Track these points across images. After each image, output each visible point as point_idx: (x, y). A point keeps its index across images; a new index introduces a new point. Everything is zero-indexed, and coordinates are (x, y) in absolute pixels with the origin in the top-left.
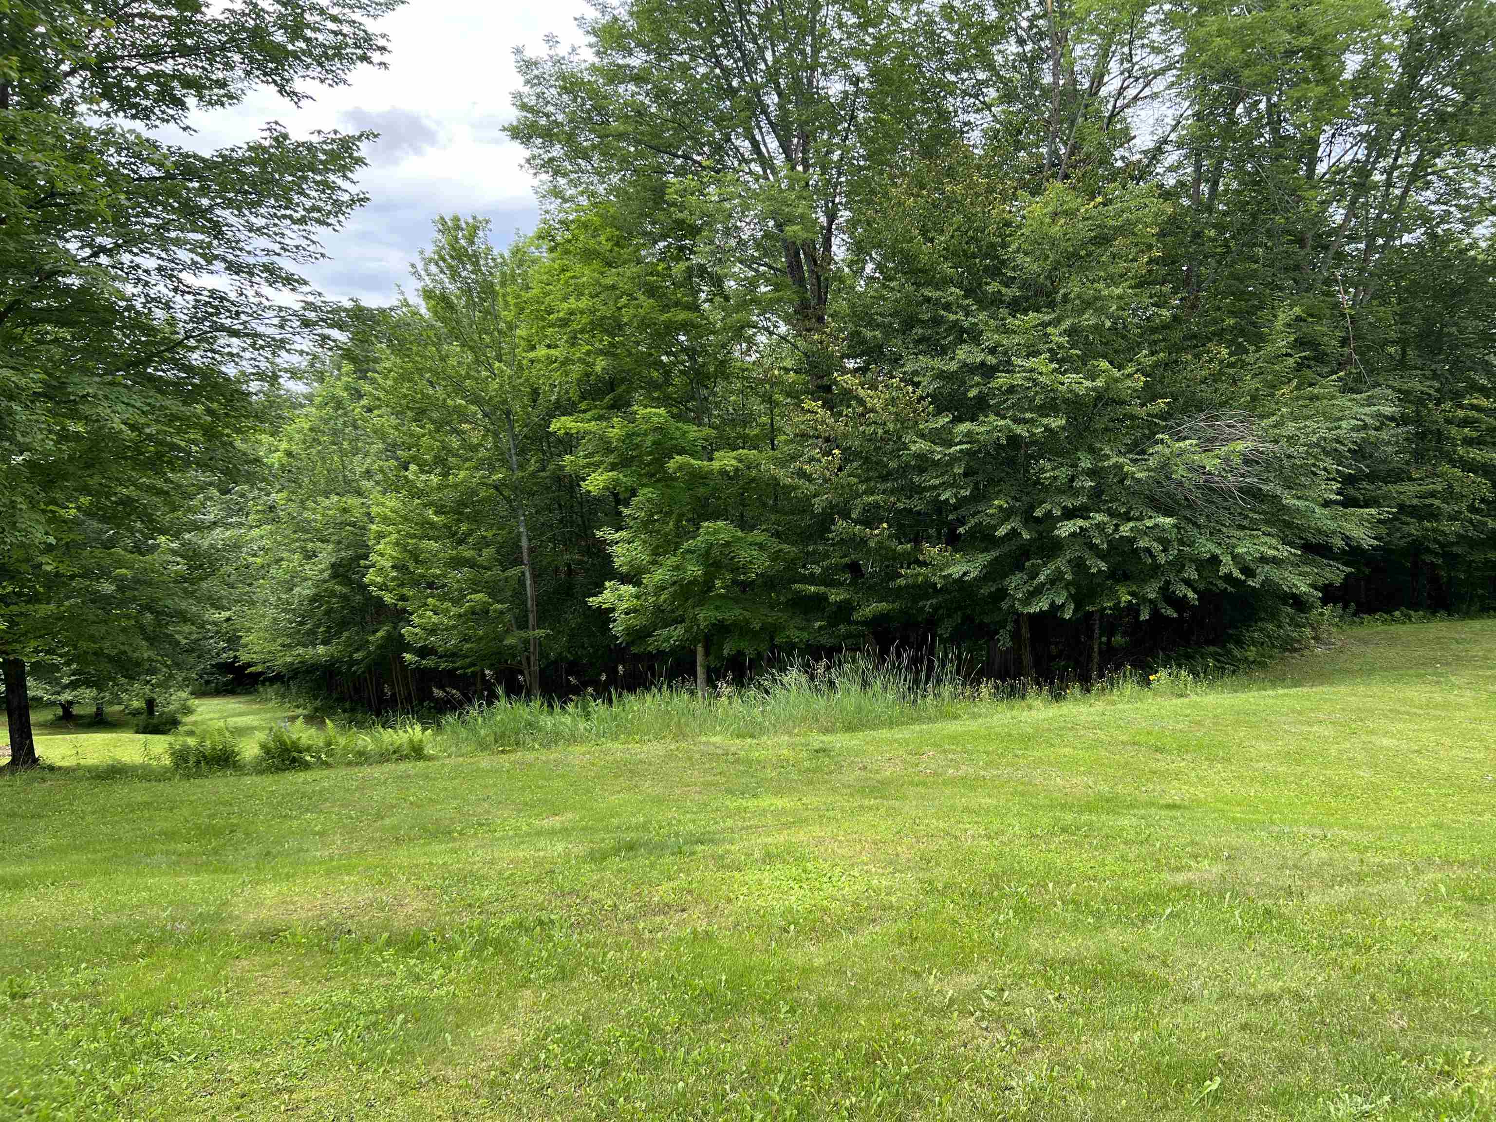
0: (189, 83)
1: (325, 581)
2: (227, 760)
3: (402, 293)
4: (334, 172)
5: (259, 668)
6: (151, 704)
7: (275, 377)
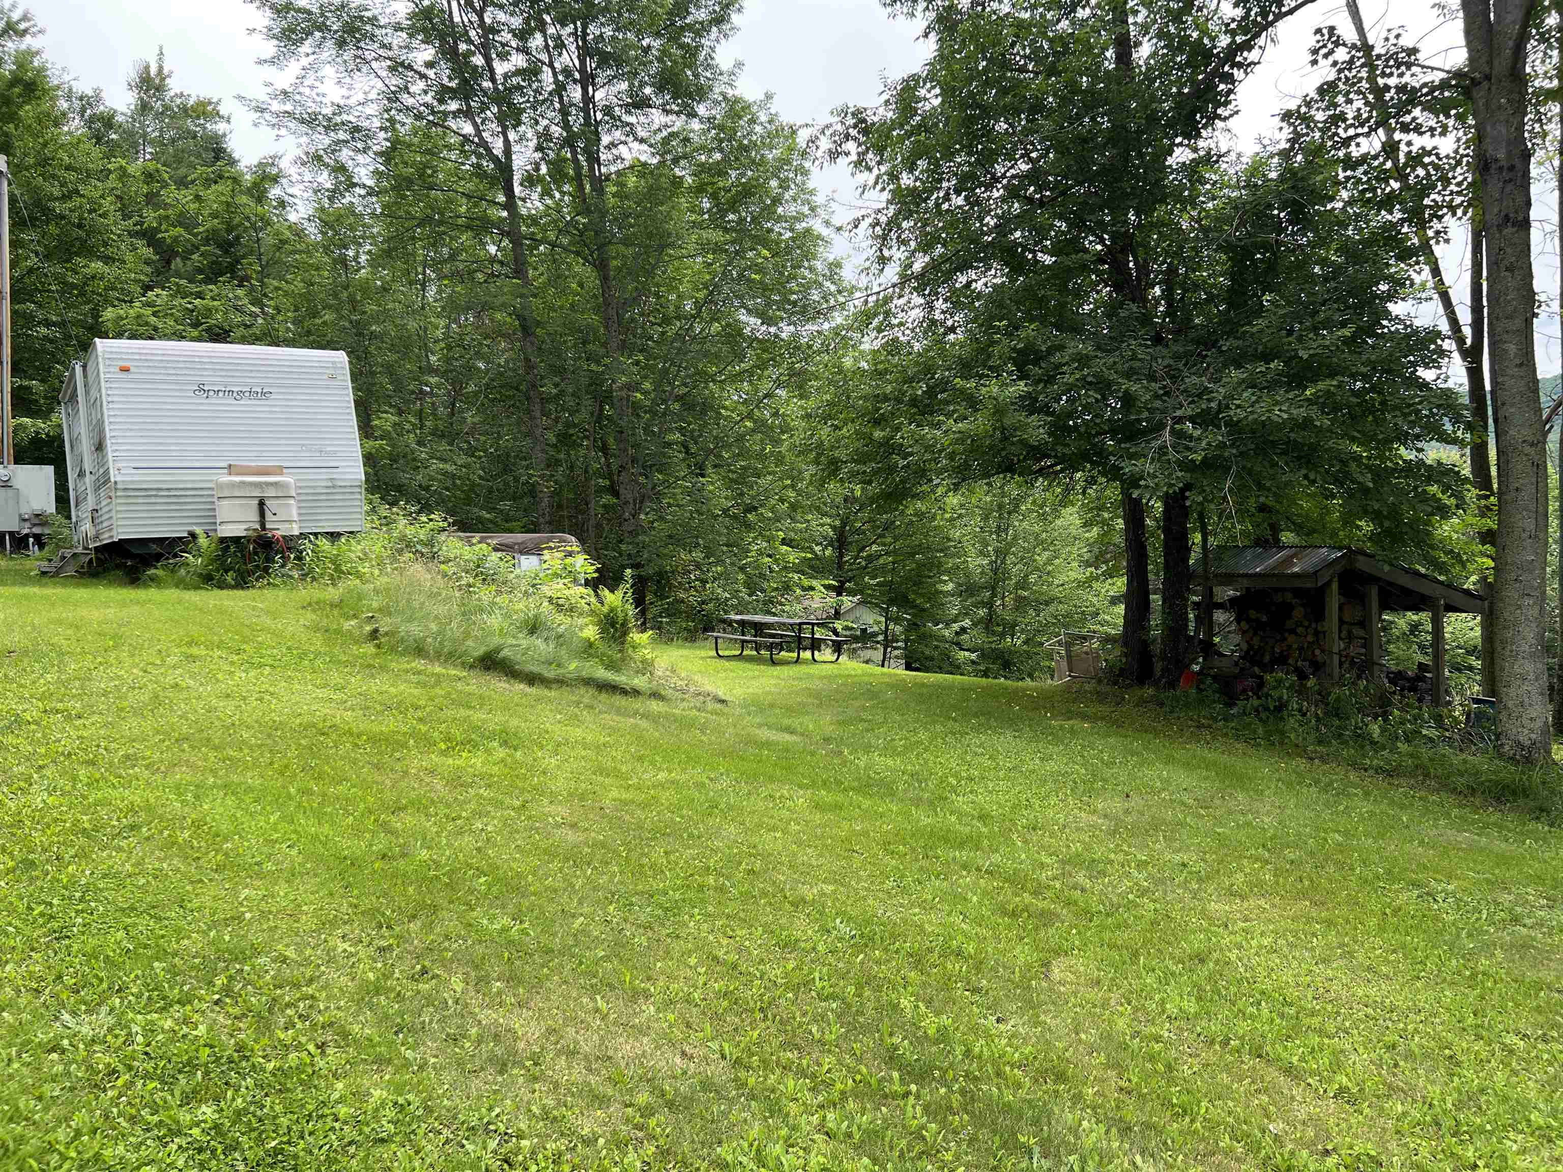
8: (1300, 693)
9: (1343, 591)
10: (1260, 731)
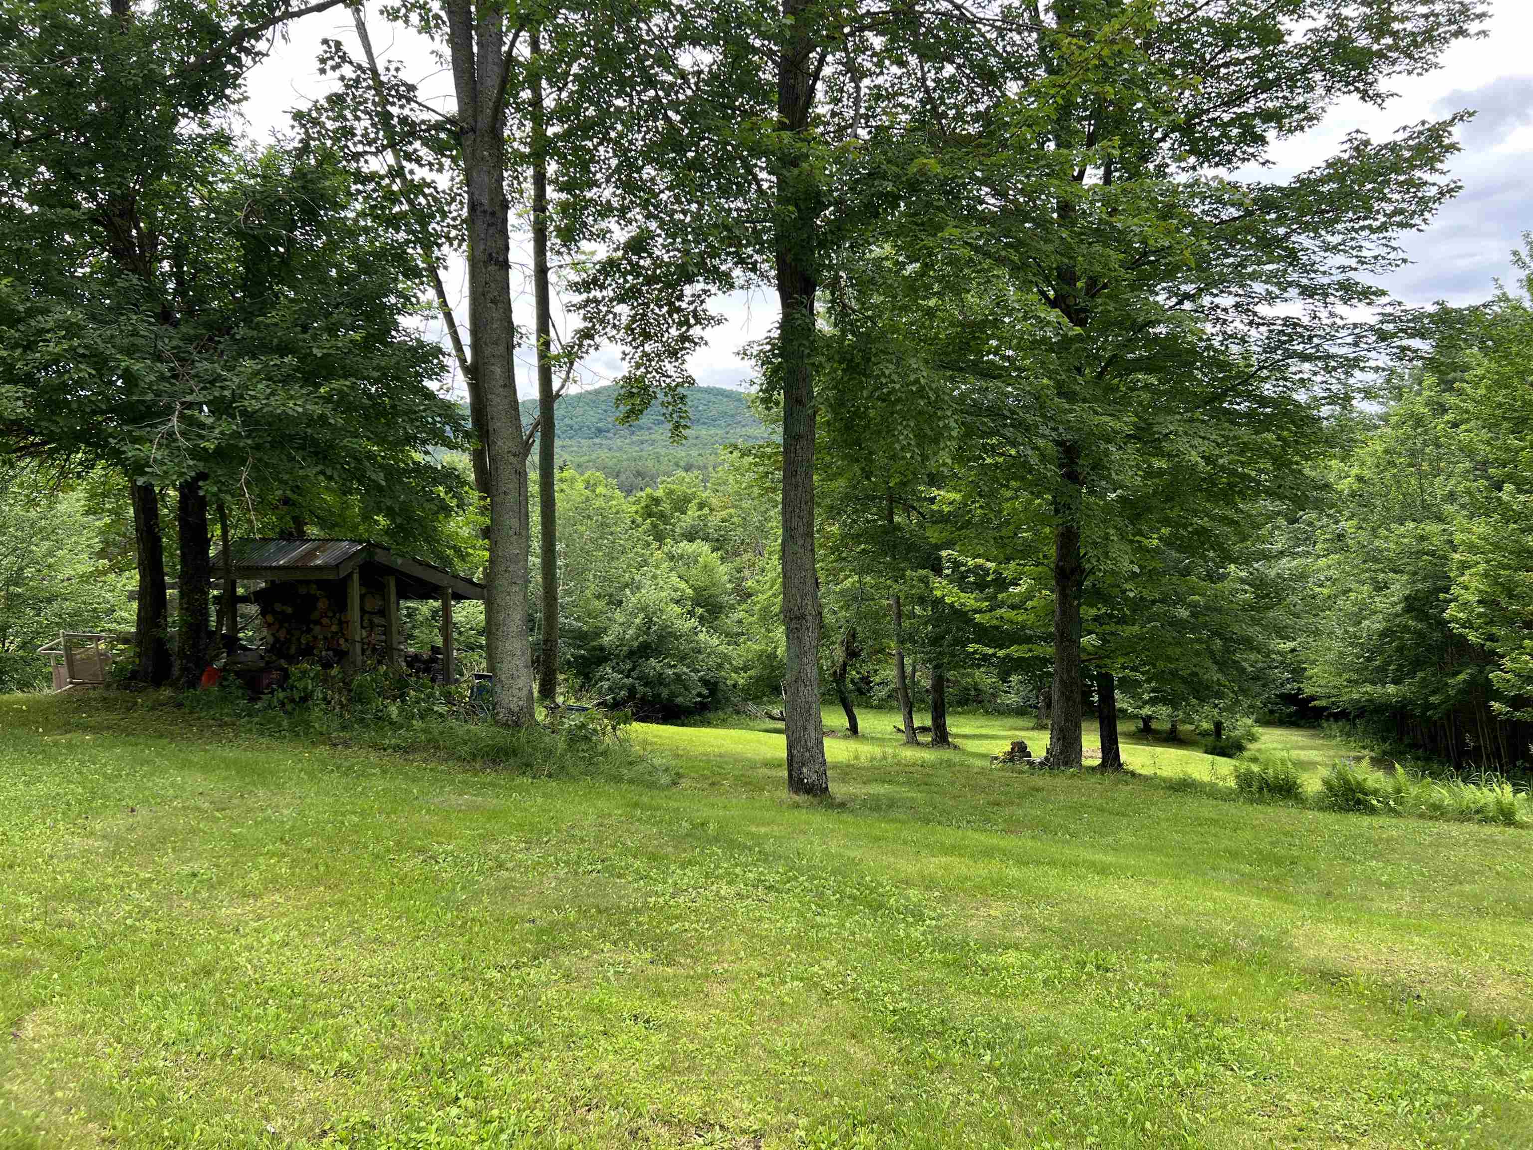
0: (1268, 116)
1: (1397, 615)
2: (1289, 791)
3: (1501, 287)
4: (1420, 167)
5: (1323, 703)
6: (1218, 726)
7: (1348, 398)
8: (325, 681)
9: (363, 582)
10: (285, 723)
